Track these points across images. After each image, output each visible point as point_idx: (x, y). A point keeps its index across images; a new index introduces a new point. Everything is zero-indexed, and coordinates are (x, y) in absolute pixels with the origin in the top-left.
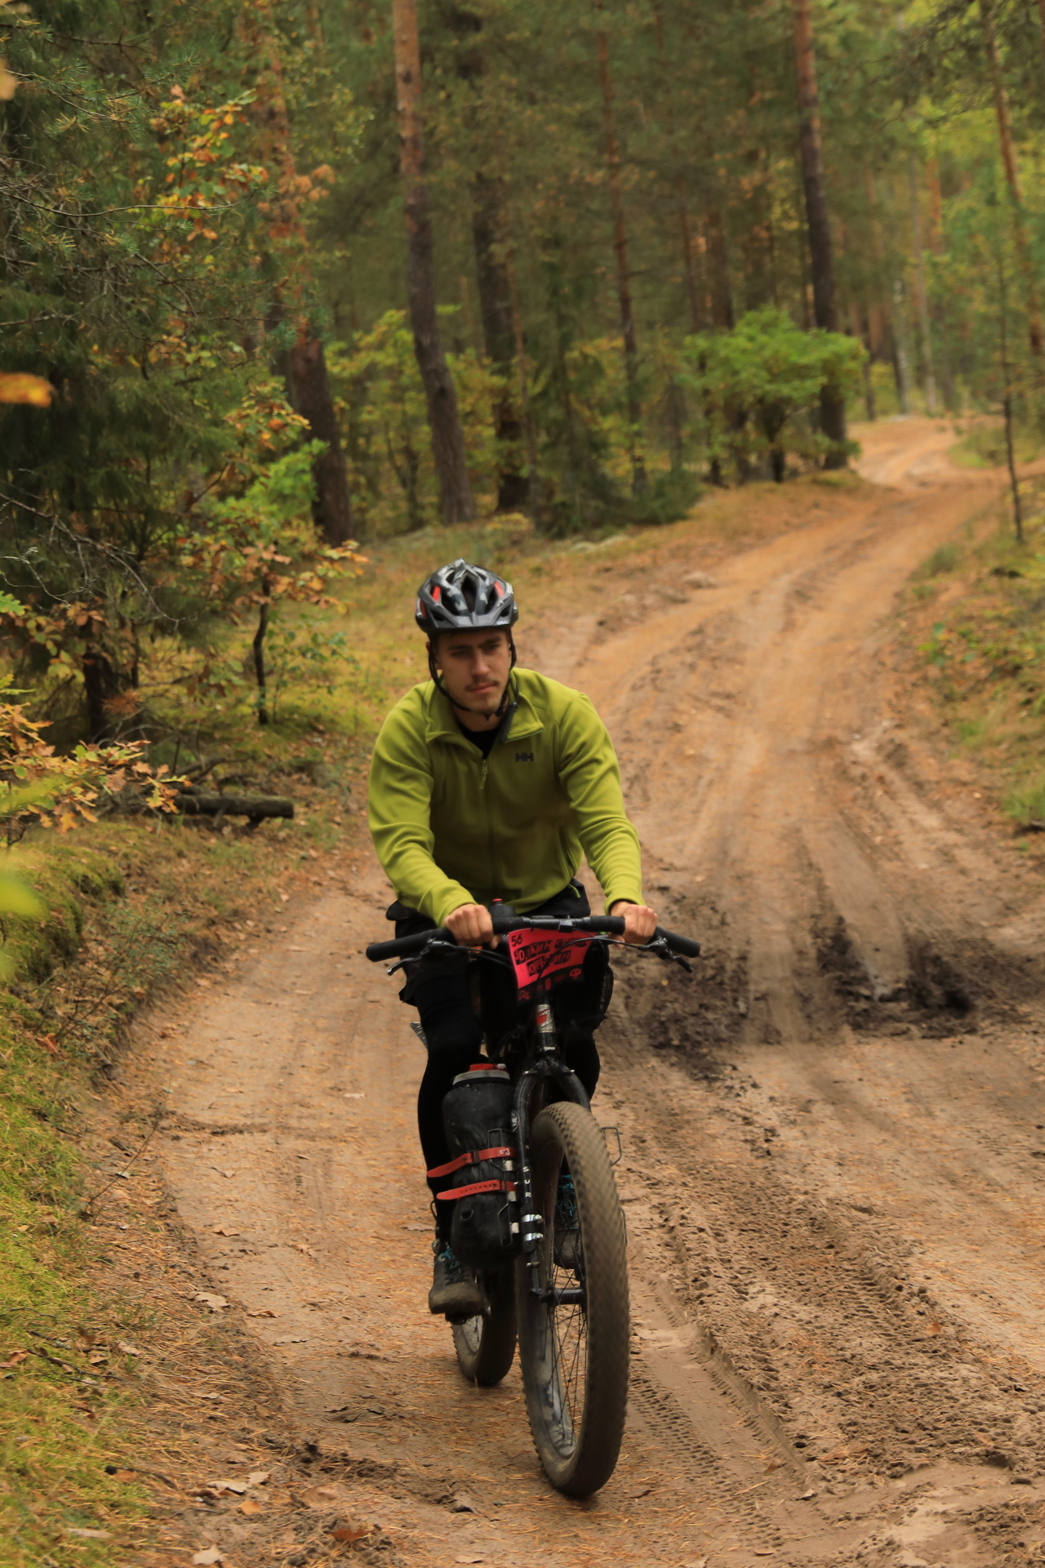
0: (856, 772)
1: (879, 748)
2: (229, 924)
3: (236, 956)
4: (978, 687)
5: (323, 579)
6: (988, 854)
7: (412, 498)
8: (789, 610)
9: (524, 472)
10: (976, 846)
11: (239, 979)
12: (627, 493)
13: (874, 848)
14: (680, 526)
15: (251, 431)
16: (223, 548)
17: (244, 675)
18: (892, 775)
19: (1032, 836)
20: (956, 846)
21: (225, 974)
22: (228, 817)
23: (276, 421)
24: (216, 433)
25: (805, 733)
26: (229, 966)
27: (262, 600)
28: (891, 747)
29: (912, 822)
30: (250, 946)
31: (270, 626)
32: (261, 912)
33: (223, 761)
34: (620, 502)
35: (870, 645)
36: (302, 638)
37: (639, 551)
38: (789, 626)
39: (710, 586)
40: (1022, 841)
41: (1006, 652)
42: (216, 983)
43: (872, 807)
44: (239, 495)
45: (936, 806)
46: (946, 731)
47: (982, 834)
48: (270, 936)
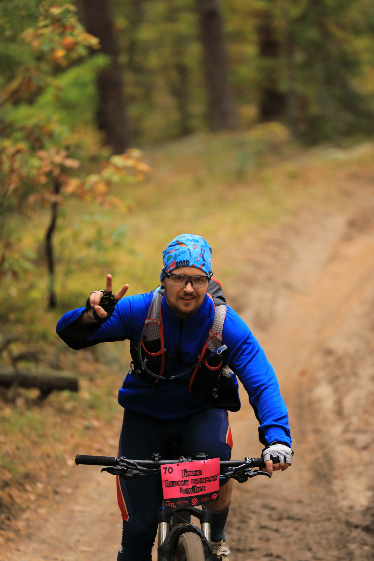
2: (21, 486)
3: (26, 515)
5: (109, 183)
7: (182, 108)
9: (284, 86)
11: (29, 537)
15: (46, 48)
16: (18, 152)
17: (36, 262)
21: (17, 531)
22: (22, 391)
23: (69, 40)
24: (14, 50)
26: (21, 524)
27: (53, 198)
30: (40, 506)
31: (60, 222)
32: (49, 476)
33: (16, 340)
36: (88, 233)
42: (8, 540)
44: (31, 101)
48: (58, 498)
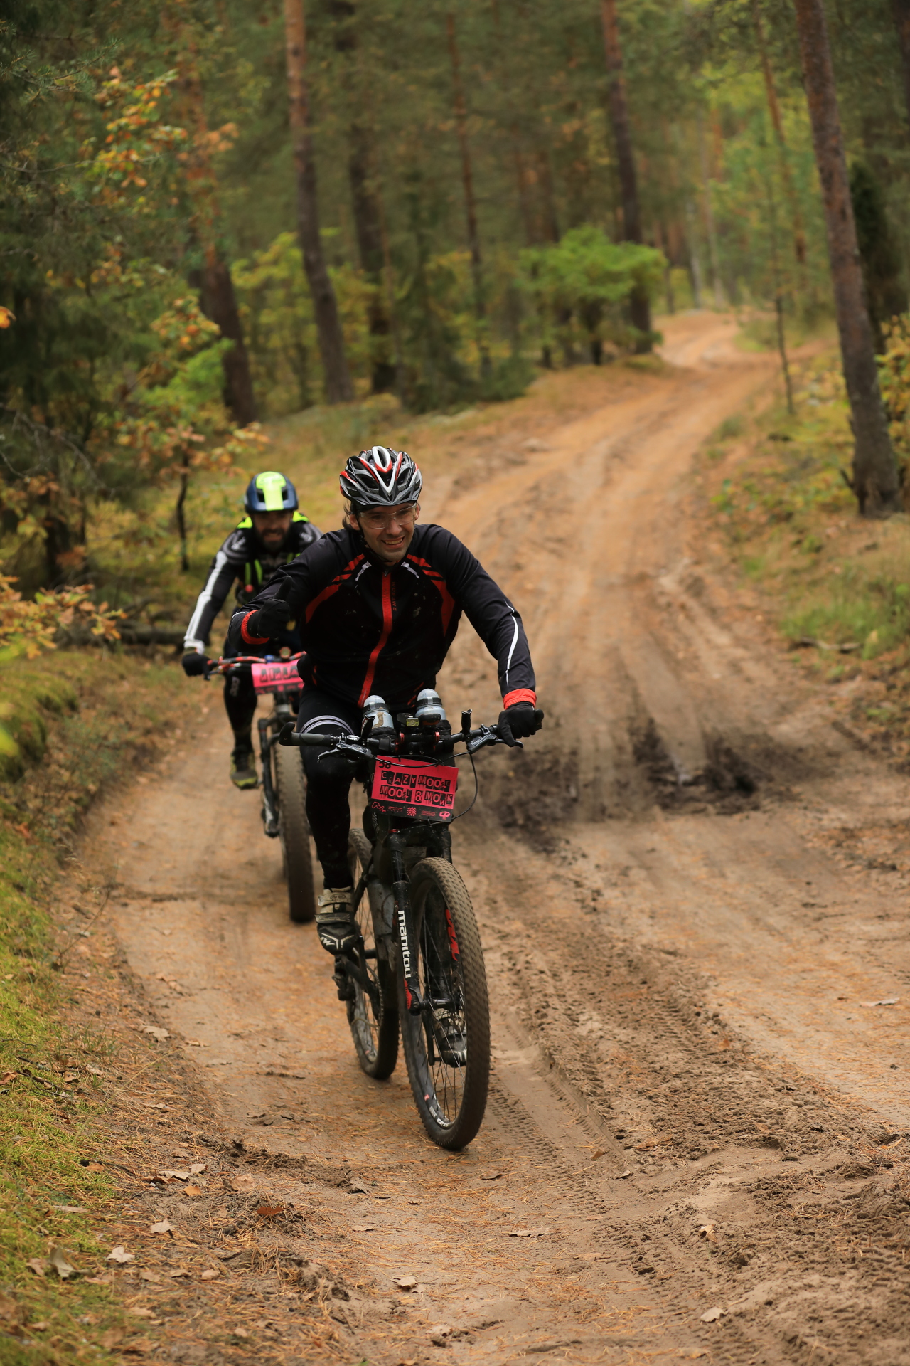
0: (663, 601)
1: (681, 581)
2: (162, 733)
3: (168, 758)
4: (759, 531)
5: (233, 456)
6: (768, 665)
7: (302, 382)
8: (607, 469)
9: (393, 360)
10: (758, 659)
11: (171, 777)
12: (475, 376)
13: (678, 662)
14: (519, 403)
15: (172, 335)
16: (150, 429)
17: (169, 529)
18: (692, 603)
19: (802, 651)
20: (742, 659)
21: (160, 773)
22: (159, 647)
23: (192, 327)
24: (143, 339)
25: (621, 569)
26: (163, 766)
27: (182, 470)
28: (689, 581)
29: (708, 641)
30: (179, 750)
31: (190, 491)
32: (187, 723)
33: (153, 601)
34: (470, 384)
35: (673, 497)
36: (216, 501)
37: (486, 423)
38: (608, 483)
39: (544, 451)
40: (795, 654)
41: (780, 503)
42: (152, 780)
43: (676, 629)
44: (164, 384)
45: (726, 627)
46: (734, 567)
47: (763, 650)
48: (195, 742)
